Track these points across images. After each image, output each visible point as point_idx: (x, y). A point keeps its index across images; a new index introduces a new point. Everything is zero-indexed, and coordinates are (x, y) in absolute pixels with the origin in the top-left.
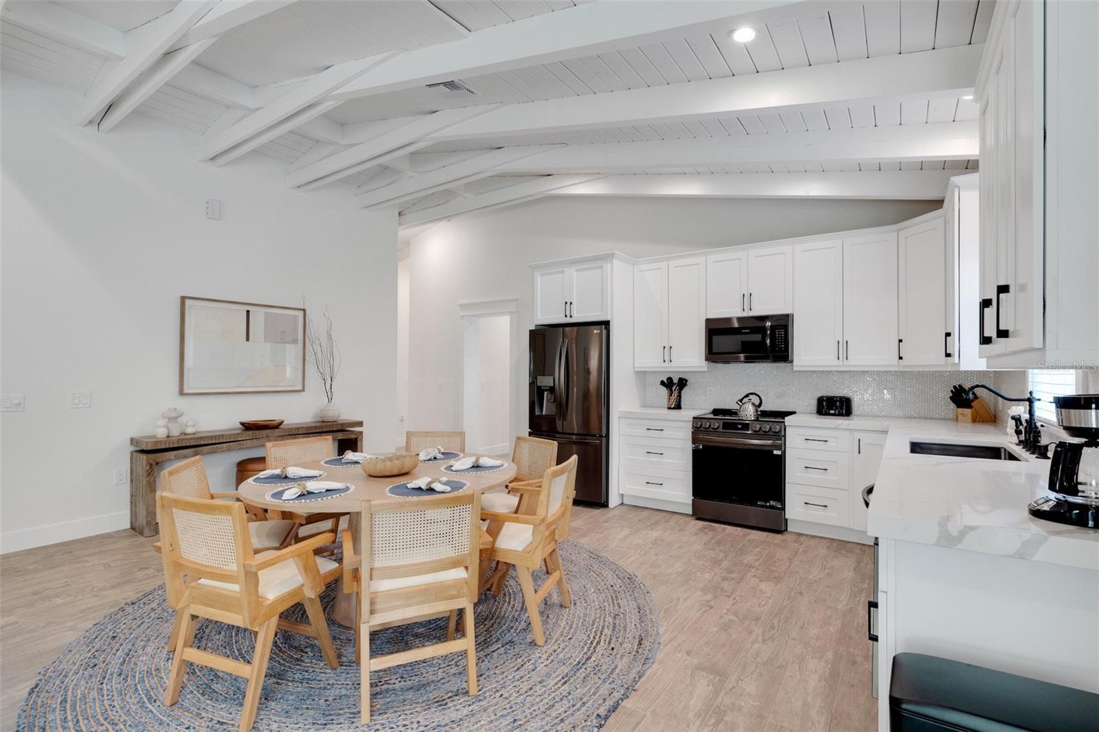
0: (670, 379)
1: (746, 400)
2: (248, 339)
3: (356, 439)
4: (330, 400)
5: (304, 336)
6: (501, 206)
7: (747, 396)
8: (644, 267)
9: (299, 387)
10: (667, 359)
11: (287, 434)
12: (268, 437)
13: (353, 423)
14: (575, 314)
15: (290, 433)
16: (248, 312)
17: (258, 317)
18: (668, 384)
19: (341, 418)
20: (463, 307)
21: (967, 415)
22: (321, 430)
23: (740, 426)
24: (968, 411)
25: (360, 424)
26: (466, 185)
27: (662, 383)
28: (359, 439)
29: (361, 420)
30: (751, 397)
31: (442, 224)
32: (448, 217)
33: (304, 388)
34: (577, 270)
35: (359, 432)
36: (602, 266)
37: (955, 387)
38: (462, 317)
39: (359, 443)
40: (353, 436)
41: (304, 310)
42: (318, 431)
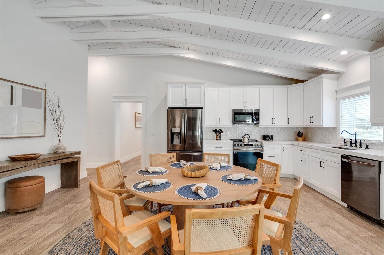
0: (216, 130)
1: (245, 136)
2: (12, 104)
3: (77, 161)
4: (60, 141)
5: (45, 105)
6: (141, 55)
7: (245, 135)
8: (209, 89)
9: (42, 134)
10: (218, 122)
11: (45, 161)
12: (34, 164)
13: (76, 153)
14: (188, 104)
15: (46, 161)
16: (12, 87)
17: (18, 91)
18: (215, 131)
19: (68, 150)
20: (115, 97)
21: (301, 139)
22: (62, 158)
23: (250, 145)
24: (302, 138)
25: (79, 153)
26: (128, 43)
27: (213, 131)
28: (79, 161)
29: (80, 151)
30: (246, 135)
31: (102, 58)
32: (106, 56)
33: (45, 134)
34: (189, 87)
35: (79, 157)
36: (200, 87)
37: (299, 131)
38: (115, 102)
39: (79, 163)
40: (76, 160)
41: (45, 90)
42: (60, 158)
